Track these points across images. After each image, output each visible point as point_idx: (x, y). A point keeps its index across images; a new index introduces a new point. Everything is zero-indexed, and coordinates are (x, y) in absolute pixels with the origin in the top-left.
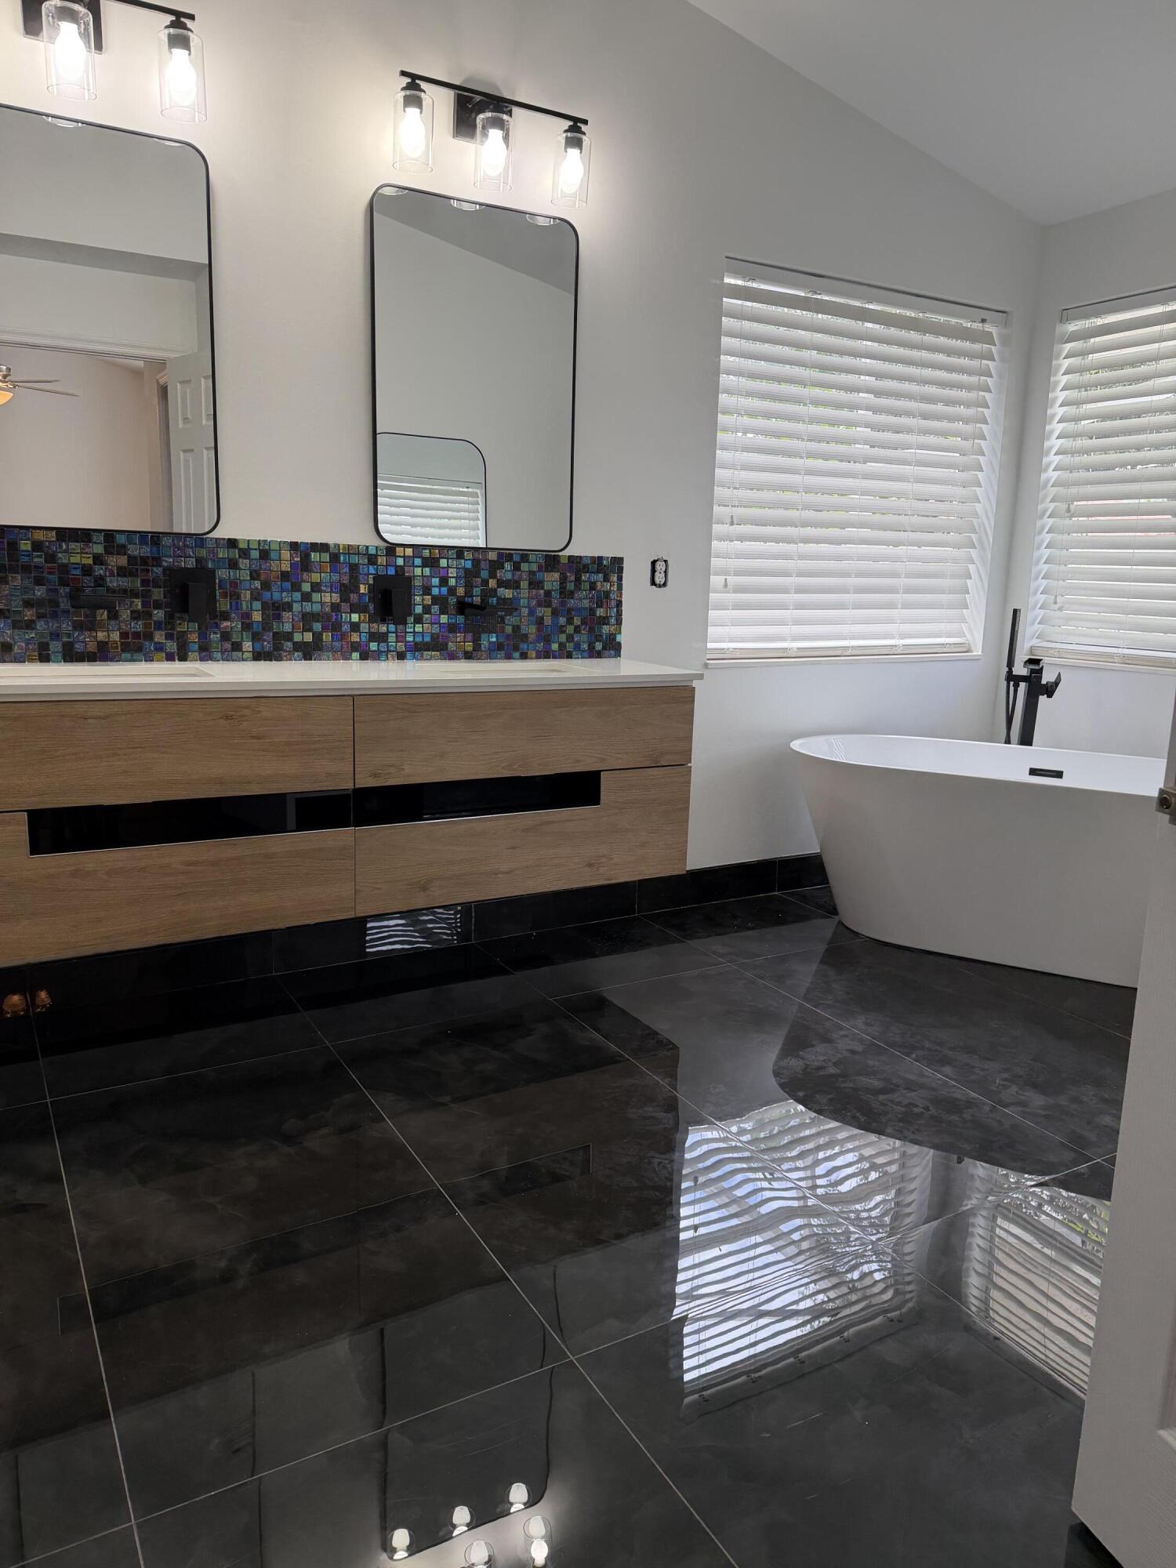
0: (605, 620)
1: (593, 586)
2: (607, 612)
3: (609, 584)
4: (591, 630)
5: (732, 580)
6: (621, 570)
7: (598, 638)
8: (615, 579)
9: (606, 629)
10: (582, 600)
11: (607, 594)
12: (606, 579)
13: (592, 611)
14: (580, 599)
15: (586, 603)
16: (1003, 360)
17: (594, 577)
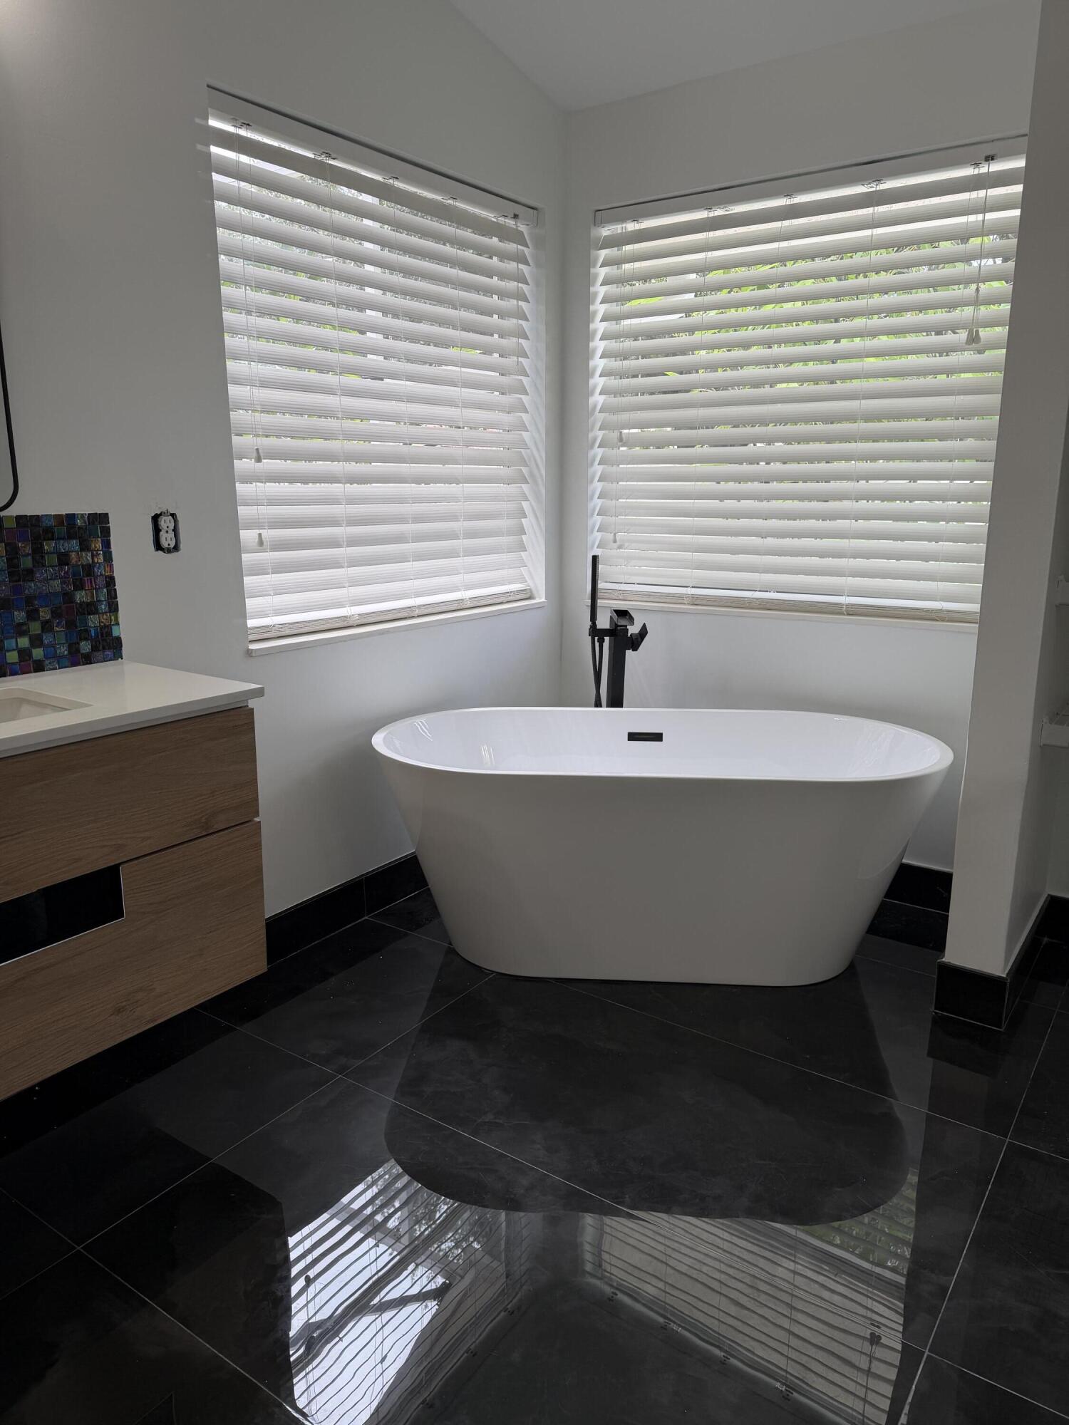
0: (91, 608)
1: (64, 559)
2: (92, 597)
3: (90, 554)
4: (70, 625)
5: (266, 534)
6: (106, 532)
7: (84, 635)
8: (99, 545)
9: (93, 621)
10: (49, 582)
11: (89, 569)
12: (85, 547)
13: (68, 597)
14: (46, 580)
15: (56, 585)
16: (538, 265)
17: (64, 546)
